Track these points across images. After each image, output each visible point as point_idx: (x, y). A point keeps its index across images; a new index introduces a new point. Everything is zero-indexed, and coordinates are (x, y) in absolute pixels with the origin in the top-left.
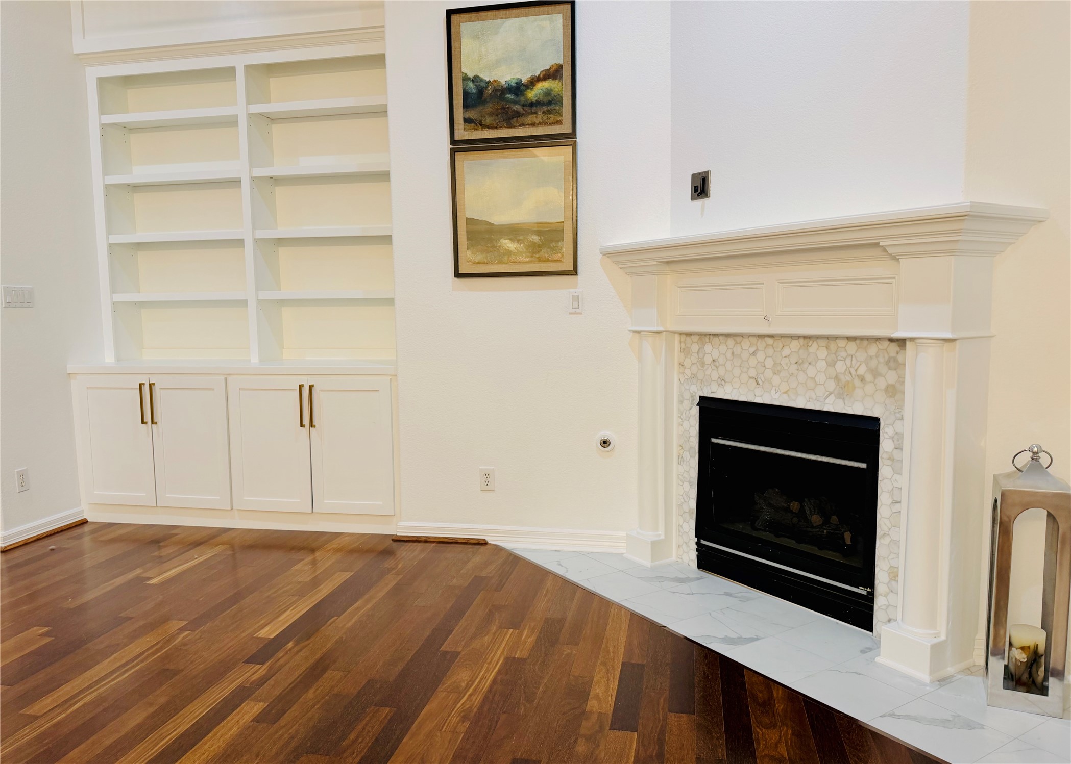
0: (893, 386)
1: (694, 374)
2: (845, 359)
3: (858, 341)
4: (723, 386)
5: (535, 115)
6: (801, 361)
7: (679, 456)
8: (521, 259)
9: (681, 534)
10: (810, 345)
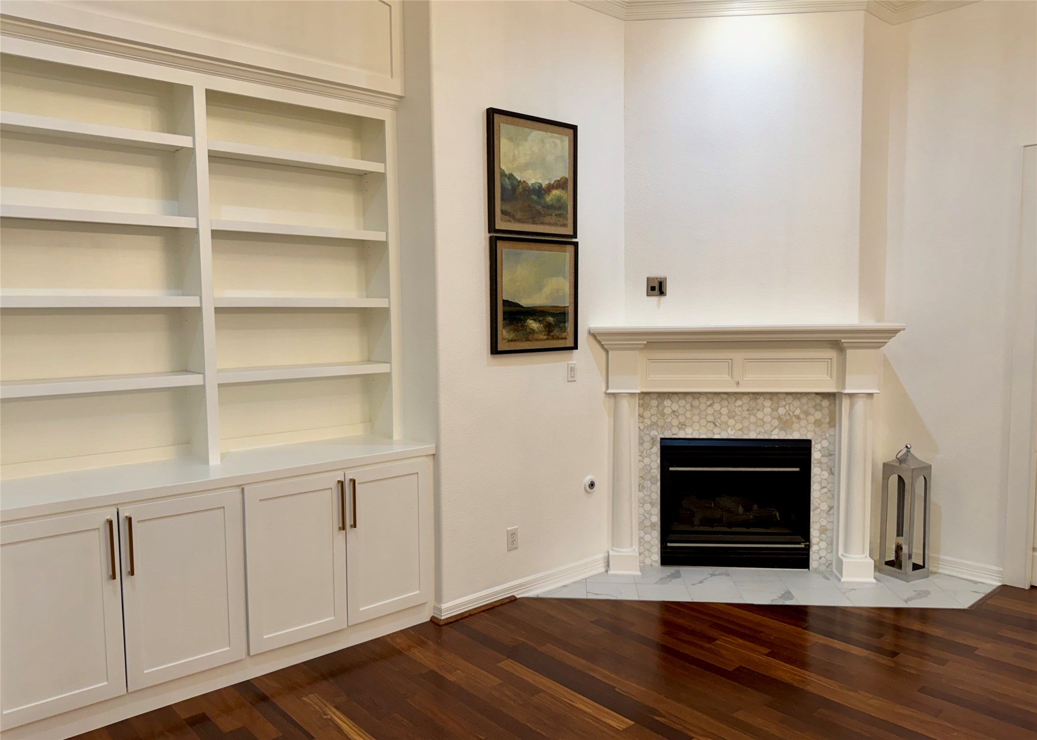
0: (820, 420)
1: (654, 422)
2: (785, 406)
3: (794, 395)
4: (684, 429)
5: (551, 217)
6: (751, 409)
7: (639, 485)
8: (541, 337)
9: (642, 544)
10: (758, 397)
